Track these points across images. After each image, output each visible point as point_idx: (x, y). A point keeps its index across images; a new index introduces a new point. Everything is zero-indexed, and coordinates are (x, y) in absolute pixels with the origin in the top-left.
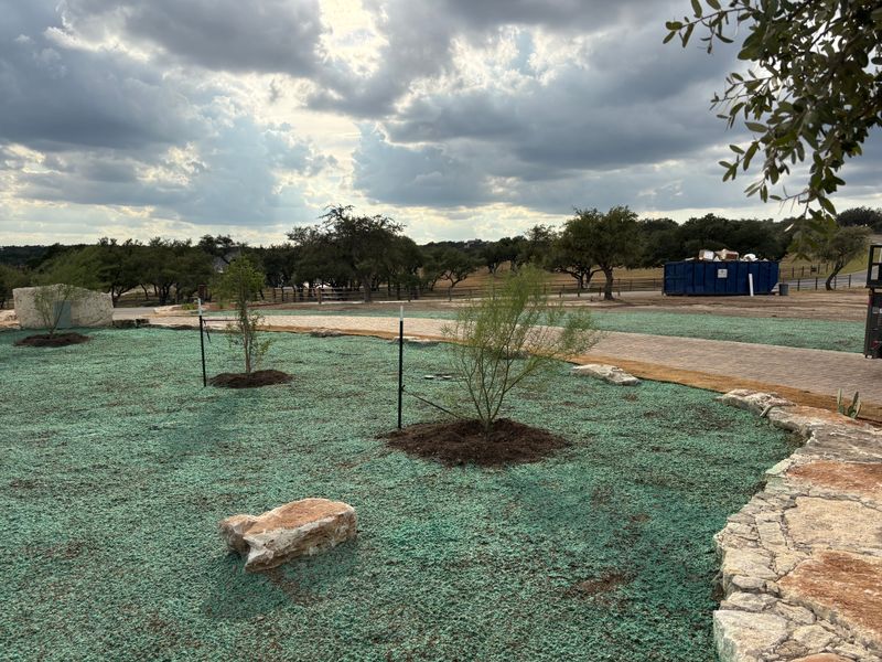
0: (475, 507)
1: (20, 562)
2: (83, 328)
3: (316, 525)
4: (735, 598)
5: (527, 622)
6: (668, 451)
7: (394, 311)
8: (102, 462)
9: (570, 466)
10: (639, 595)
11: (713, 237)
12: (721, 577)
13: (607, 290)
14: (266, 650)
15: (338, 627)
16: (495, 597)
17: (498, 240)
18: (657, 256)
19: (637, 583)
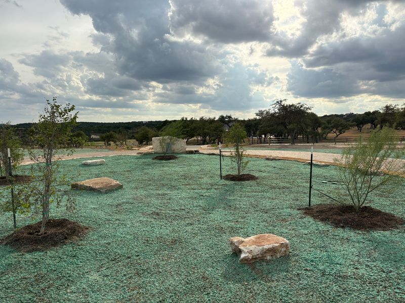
1: (155, 244)
2: (176, 153)
3: (271, 246)
7: (306, 149)
8: (183, 208)
14: (249, 298)
15: (281, 295)
16: (363, 297)
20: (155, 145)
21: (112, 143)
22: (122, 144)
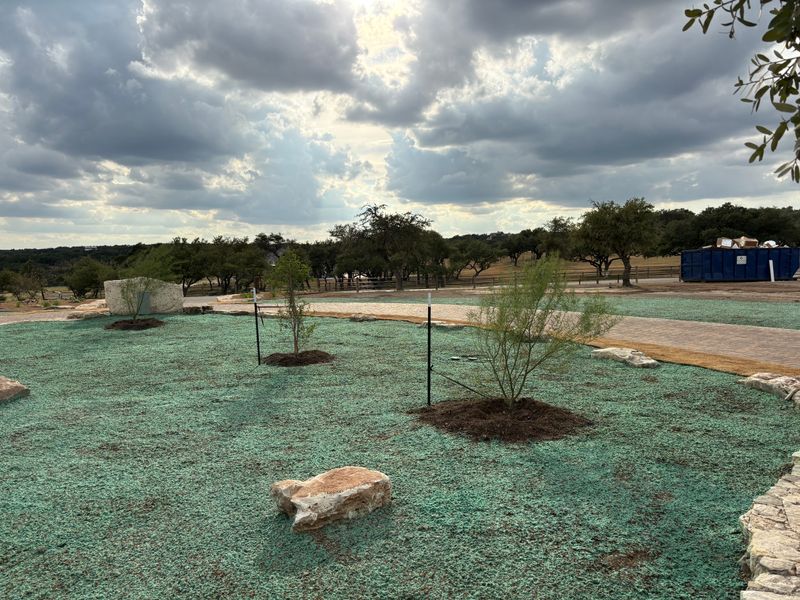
0: (500, 481)
1: (106, 514)
2: (160, 314)
3: (354, 491)
4: (762, 579)
5: (552, 592)
6: (690, 432)
7: (422, 298)
8: (174, 429)
9: (591, 444)
10: (665, 573)
11: (730, 225)
12: (748, 558)
13: (625, 277)
15: (375, 586)
16: (521, 565)
17: (519, 232)
18: (674, 245)
19: (661, 560)
20: (112, 298)
21: (9, 295)
22: (33, 296)
